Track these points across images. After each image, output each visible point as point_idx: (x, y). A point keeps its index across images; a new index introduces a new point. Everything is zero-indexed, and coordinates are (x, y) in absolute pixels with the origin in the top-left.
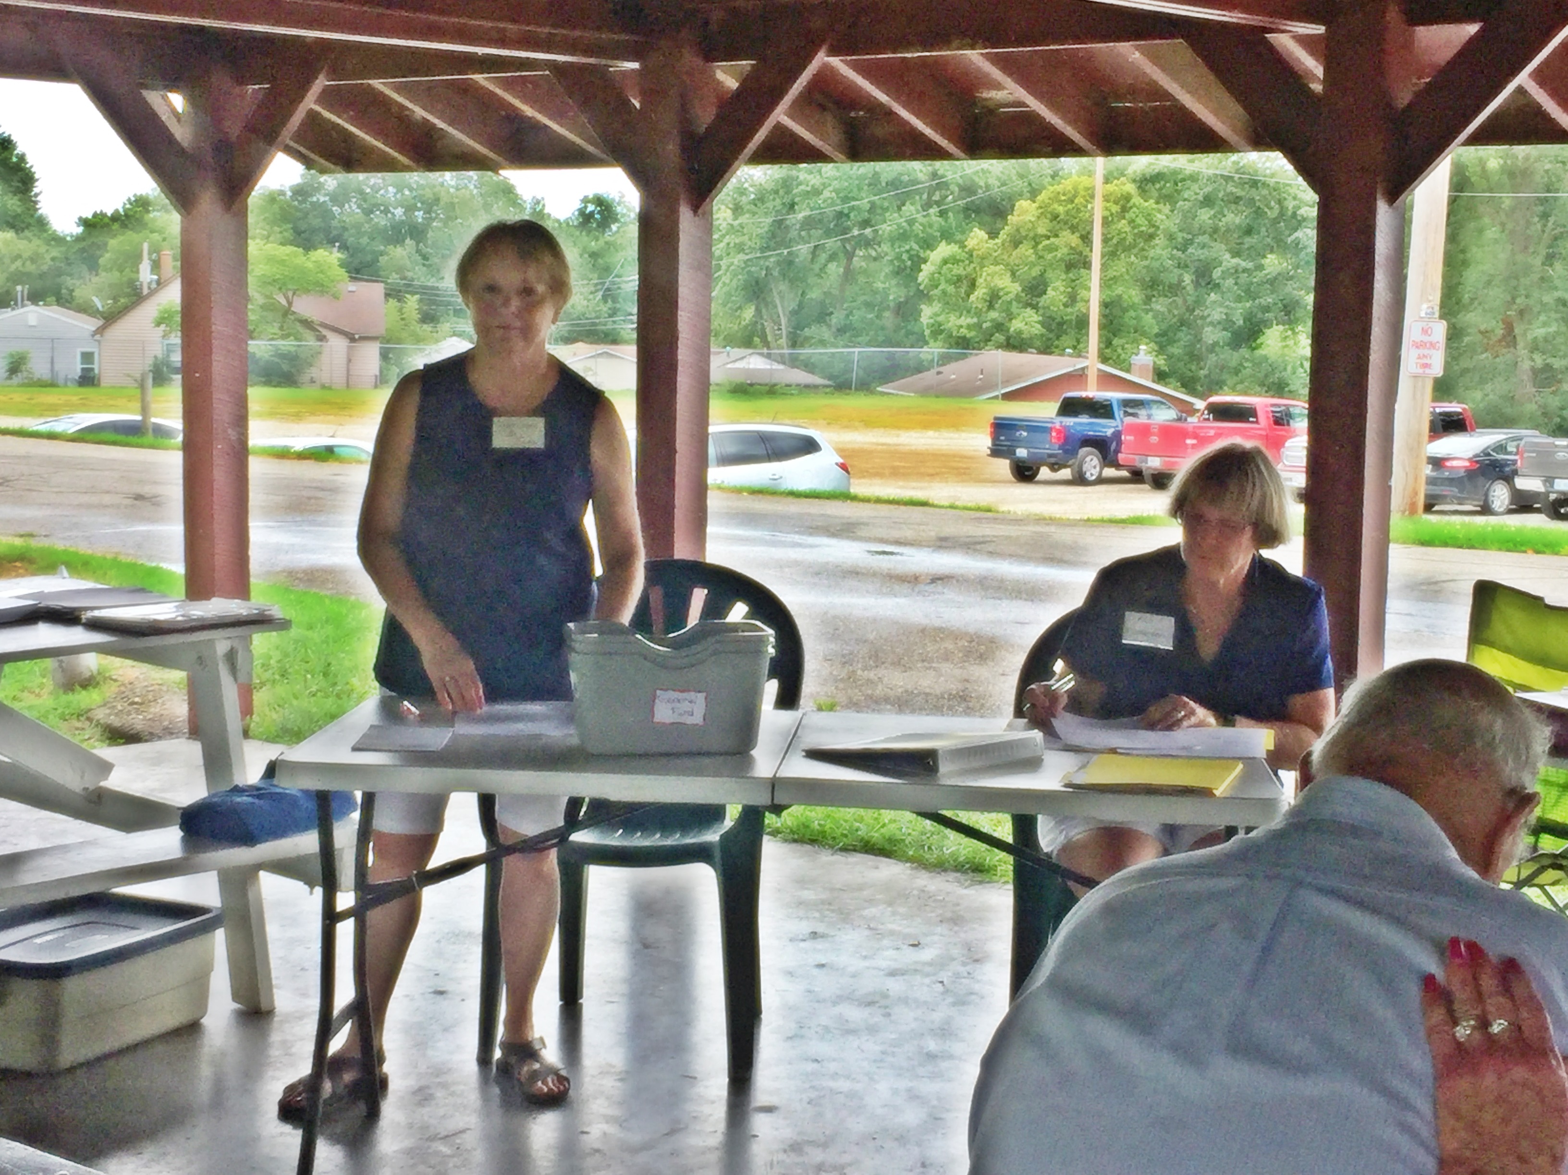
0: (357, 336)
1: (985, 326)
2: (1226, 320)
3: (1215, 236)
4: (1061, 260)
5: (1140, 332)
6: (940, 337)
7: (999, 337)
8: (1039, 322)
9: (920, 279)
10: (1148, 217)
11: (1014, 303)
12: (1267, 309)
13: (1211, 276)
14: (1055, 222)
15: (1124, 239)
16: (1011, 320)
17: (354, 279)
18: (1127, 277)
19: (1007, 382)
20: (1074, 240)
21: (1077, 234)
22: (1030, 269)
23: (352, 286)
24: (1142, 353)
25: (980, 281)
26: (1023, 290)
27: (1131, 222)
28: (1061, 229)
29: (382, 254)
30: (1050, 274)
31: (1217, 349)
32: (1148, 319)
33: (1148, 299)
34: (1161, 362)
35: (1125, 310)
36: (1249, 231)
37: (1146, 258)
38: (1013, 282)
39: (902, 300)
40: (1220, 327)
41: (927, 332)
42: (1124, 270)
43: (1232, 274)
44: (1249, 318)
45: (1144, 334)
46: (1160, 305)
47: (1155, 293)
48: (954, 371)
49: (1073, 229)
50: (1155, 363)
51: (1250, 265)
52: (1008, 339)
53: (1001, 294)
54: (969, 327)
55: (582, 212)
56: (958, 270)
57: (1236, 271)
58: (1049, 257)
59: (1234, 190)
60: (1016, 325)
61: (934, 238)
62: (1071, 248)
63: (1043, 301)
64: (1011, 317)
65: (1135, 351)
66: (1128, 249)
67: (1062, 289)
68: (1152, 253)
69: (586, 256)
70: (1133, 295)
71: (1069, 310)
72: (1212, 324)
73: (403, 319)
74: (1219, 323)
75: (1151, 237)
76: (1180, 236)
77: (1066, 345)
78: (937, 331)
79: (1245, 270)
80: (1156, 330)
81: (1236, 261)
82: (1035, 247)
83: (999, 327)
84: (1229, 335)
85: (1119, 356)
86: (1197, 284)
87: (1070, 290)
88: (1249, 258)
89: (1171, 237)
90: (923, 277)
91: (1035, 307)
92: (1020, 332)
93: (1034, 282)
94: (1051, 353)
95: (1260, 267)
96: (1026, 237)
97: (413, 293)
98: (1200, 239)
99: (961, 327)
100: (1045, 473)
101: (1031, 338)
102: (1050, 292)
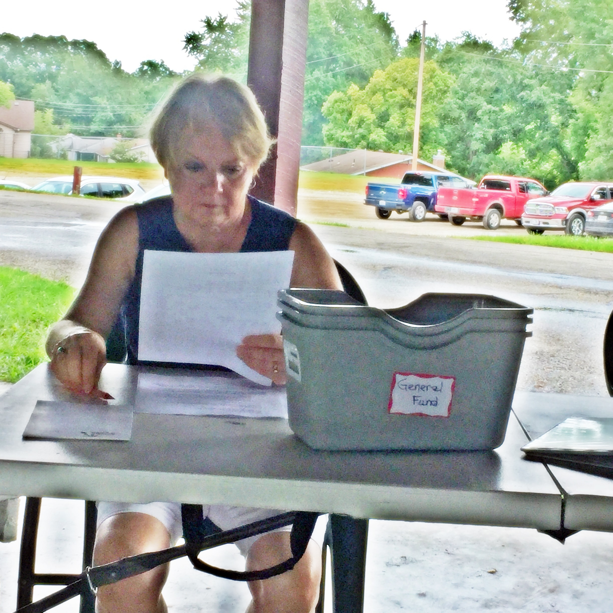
0: (19, 130)
1: (356, 136)
2: (484, 138)
3: (479, 93)
4: (398, 102)
5: (438, 143)
6: (331, 142)
7: (364, 143)
8: (384, 135)
9: (322, 110)
10: (444, 81)
11: (372, 124)
12: (504, 132)
13: (476, 114)
14: (395, 82)
15: (431, 93)
16: (369, 134)
17: (17, 99)
18: (432, 113)
19: (368, 167)
20: (405, 92)
21: (406, 89)
22: (381, 107)
23: (17, 103)
24: (439, 153)
25: (354, 113)
26: (377, 118)
27: (435, 84)
28: (399, 86)
29: (33, 88)
30: (391, 111)
31: (477, 153)
32: (442, 136)
33: (442, 126)
34: (448, 159)
35: (430, 131)
36: (497, 91)
37: (442, 103)
38: (372, 113)
39: (312, 121)
40: (480, 141)
41: (325, 139)
42: (431, 109)
43: (487, 113)
44: (495, 137)
45: (440, 144)
46: (448, 128)
47: (446, 122)
48: (339, 160)
49: (405, 86)
50: (445, 159)
51: (497, 109)
52: (368, 144)
53: (365, 119)
54: (348, 137)
55: (141, 70)
56: (343, 106)
57: (490, 112)
58: (391, 101)
59: (490, 69)
60: (372, 137)
61: (330, 89)
62: (403, 96)
63: (387, 124)
64: (370, 132)
65: (435, 153)
66: (433, 98)
67: (398, 118)
68: (446, 101)
69: (143, 93)
70: (435, 123)
71: (401, 129)
72: (476, 140)
73: (44, 122)
74: (480, 139)
75: (445, 92)
76: (461, 92)
77: (398, 148)
78: (331, 138)
79: (494, 112)
80: (446, 142)
81: (490, 106)
82: (384, 95)
83: (363, 137)
84: (485, 146)
85: (426, 155)
86: (468, 117)
87: (402, 119)
88: (496, 105)
89: (456, 93)
90: (324, 109)
91: (382, 127)
92: (375, 141)
93: (383, 114)
94: (390, 152)
95: (502, 110)
96: (379, 90)
97: (50, 108)
98: (472, 94)
99: (343, 136)
100: (394, 214)
101: (380, 144)
102: (391, 119)
